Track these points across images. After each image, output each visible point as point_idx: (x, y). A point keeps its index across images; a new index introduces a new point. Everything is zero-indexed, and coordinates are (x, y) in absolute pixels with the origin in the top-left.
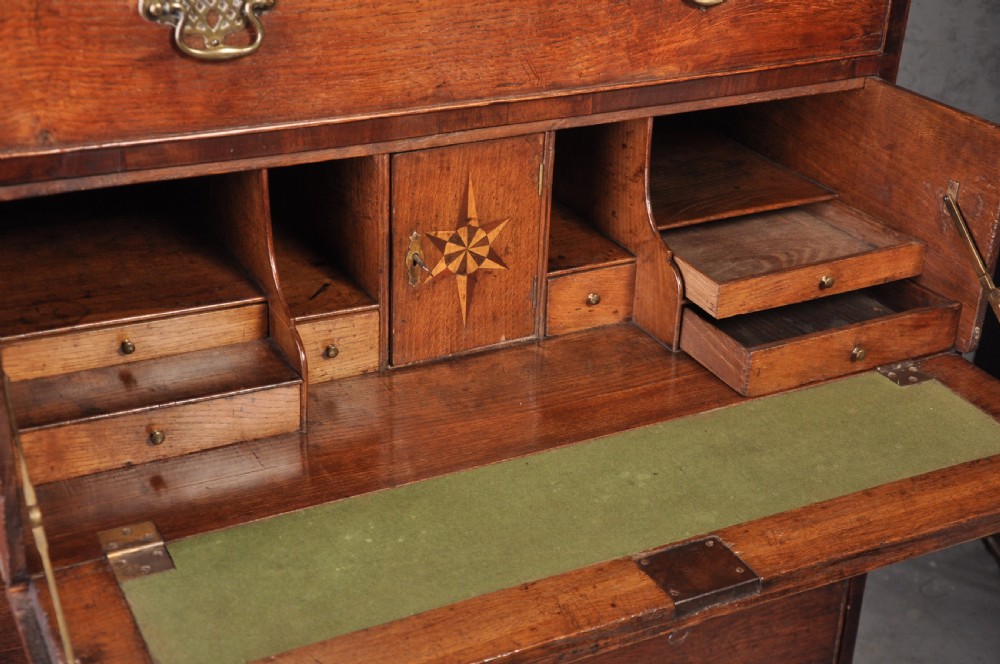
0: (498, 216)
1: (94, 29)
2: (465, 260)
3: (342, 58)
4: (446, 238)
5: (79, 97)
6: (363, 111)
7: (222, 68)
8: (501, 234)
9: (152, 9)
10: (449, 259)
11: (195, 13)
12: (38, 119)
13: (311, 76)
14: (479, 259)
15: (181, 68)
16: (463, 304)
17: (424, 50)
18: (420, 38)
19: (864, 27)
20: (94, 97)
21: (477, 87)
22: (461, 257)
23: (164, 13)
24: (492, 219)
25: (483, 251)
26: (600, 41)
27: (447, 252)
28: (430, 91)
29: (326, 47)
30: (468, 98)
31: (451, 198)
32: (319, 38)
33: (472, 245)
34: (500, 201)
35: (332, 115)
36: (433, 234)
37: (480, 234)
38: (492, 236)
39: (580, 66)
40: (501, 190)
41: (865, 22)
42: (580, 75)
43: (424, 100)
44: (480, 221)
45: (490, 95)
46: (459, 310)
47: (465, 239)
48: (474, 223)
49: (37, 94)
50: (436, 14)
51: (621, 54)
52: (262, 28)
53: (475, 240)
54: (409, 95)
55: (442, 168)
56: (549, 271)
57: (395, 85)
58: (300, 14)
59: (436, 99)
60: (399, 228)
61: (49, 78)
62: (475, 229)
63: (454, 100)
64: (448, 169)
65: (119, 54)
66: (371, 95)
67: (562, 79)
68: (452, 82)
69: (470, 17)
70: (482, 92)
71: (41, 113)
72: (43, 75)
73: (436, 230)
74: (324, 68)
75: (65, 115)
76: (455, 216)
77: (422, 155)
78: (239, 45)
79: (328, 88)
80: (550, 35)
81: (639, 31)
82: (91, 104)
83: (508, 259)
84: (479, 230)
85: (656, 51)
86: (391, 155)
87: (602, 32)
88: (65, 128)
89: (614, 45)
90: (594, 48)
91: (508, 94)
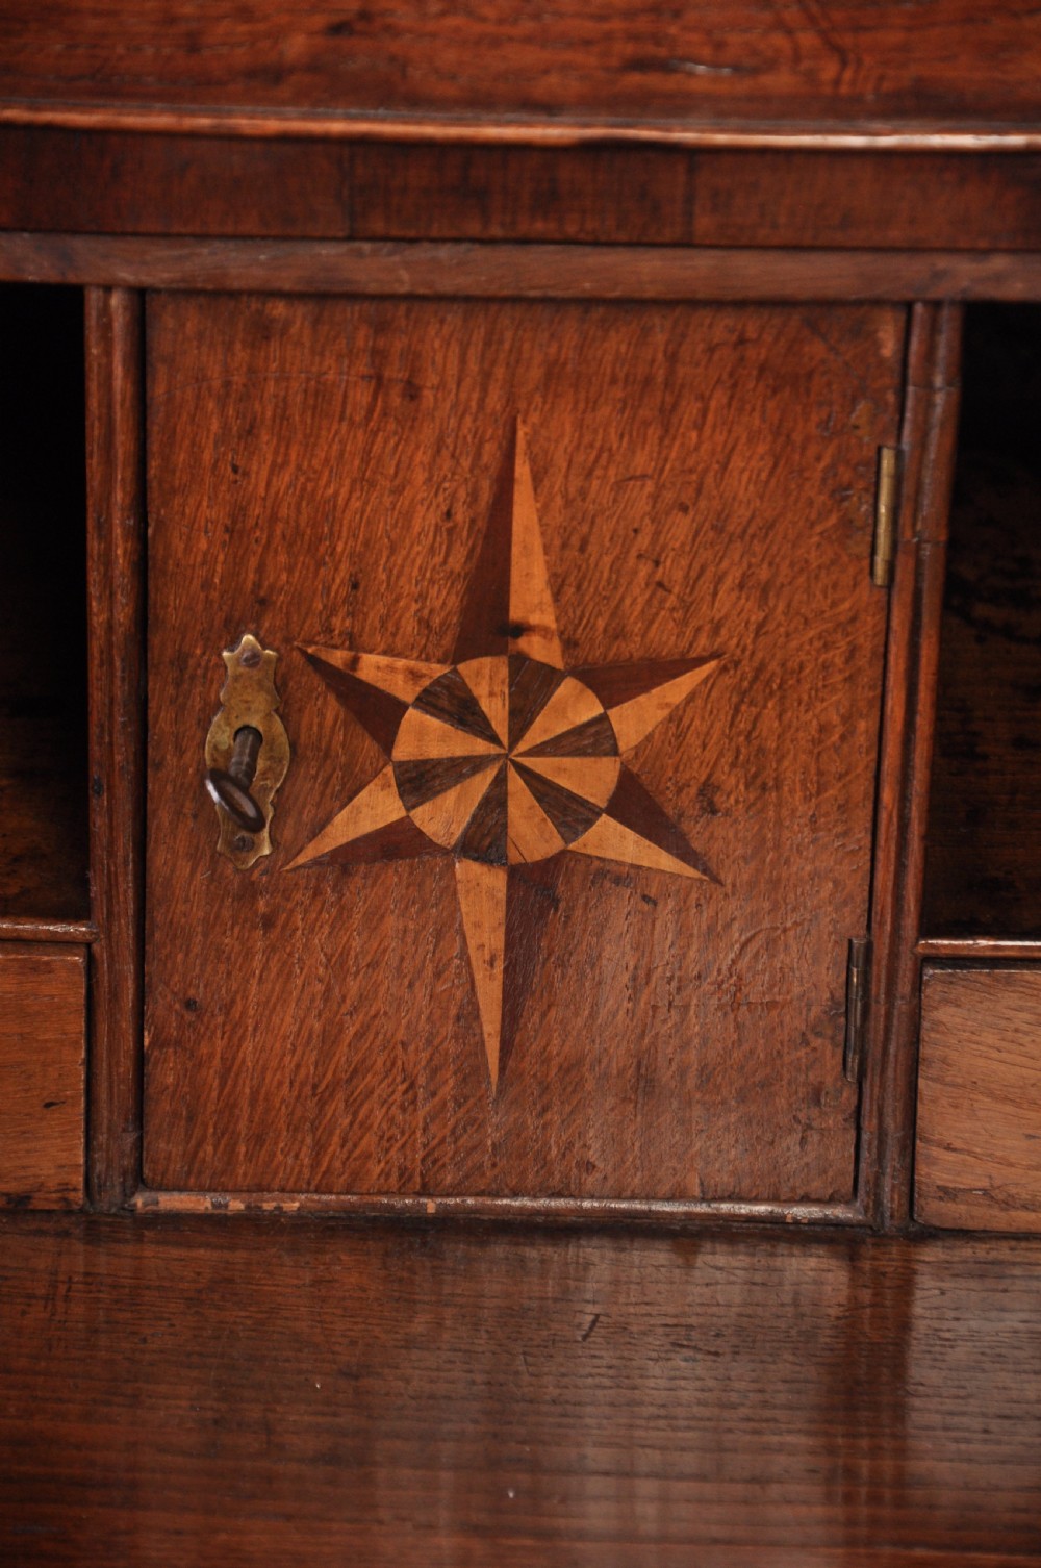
0: (665, 638)
2: (496, 801)
4: (405, 692)
8: (676, 717)
10: (419, 781)
14: (568, 811)
16: (490, 993)
21: (531, 56)
22: (481, 784)
24: (633, 648)
25: (593, 779)
27: (403, 750)
28: (296, 45)
30: (480, 103)
31: (426, 519)
33: (535, 735)
34: (675, 571)
36: (338, 658)
37: (574, 705)
38: (636, 720)
40: (680, 528)
43: (269, 77)
44: (569, 644)
45: (585, 103)
46: (470, 1013)
47: (496, 710)
48: (542, 650)
53: (543, 728)
54: (193, 44)
55: (379, 382)
56: (928, 929)
59: (325, 80)
60: (173, 603)
62: (549, 678)
63: (416, 102)
64: (412, 392)
68: (403, 17)
73: (353, 642)
76: (446, 601)
77: (279, 309)
83: (722, 837)
84: (568, 688)
86: (140, 297)
91: (679, 106)
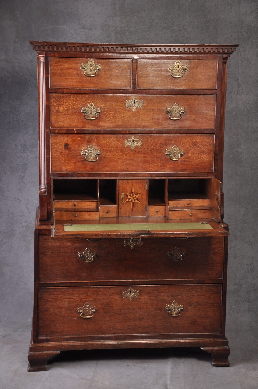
0: (138, 193)
1: (75, 156)
2: (132, 200)
3: (111, 163)
4: (129, 195)
5: (72, 165)
6: (114, 172)
7: (92, 163)
8: (139, 196)
9: (83, 154)
10: (129, 199)
11: (89, 155)
12: (66, 168)
13: (106, 166)
14: (135, 200)
15: (86, 162)
16: (132, 208)
17: (124, 163)
18: (123, 161)
19: (209, 167)
20: (74, 165)
21: (133, 170)
22: (131, 199)
23: (84, 154)
24: (137, 193)
25: (136, 199)
26: (155, 164)
27: (128, 198)
28: (125, 170)
29: (108, 161)
30: (131, 171)
31: (129, 188)
32: (107, 160)
33: (133, 197)
34: (139, 190)
35: (109, 172)
36: (126, 194)
37: (135, 196)
38: (137, 196)
39: (152, 168)
40: (139, 188)
41: (209, 166)
42: (152, 170)
43: (124, 171)
44: (135, 193)
45: (135, 171)
46: (131, 209)
47: (132, 196)
48: (134, 193)
49: (67, 165)
50: (126, 158)
51: (159, 167)
52: (98, 157)
53: (134, 196)
54: (121, 170)
55: (128, 183)
56: (149, 204)
57: (119, 168)
58: (104, 156)
59: (126, 171)
60: (120, 192)
61: (68, 162)
62: (134, 194)
63: (129, 172)
64: (129, 183)
65: (78, 160)
66: (115, 169)
67: (149, 170)
68: (129, 168)
69: (132, 159)
70: (134, 171)
71: (66, 167)
72: (67, 162)
73: (127, 193)
74: (108, 164)
75: (69, 168)
76: (130, 191)
77: (124, 180)
78: (95, 159)
79: (108, 167)
80: (146, 163)
81: (162, 164)
82: (73, 166)
83: (140, 201)
84: (135, 195)
85: (166, 167)
86: (119, 179)
87: (155, 163)
88: (69, 169)
89: (158, 165)
90: (154, 166)
91: (139, 171)
